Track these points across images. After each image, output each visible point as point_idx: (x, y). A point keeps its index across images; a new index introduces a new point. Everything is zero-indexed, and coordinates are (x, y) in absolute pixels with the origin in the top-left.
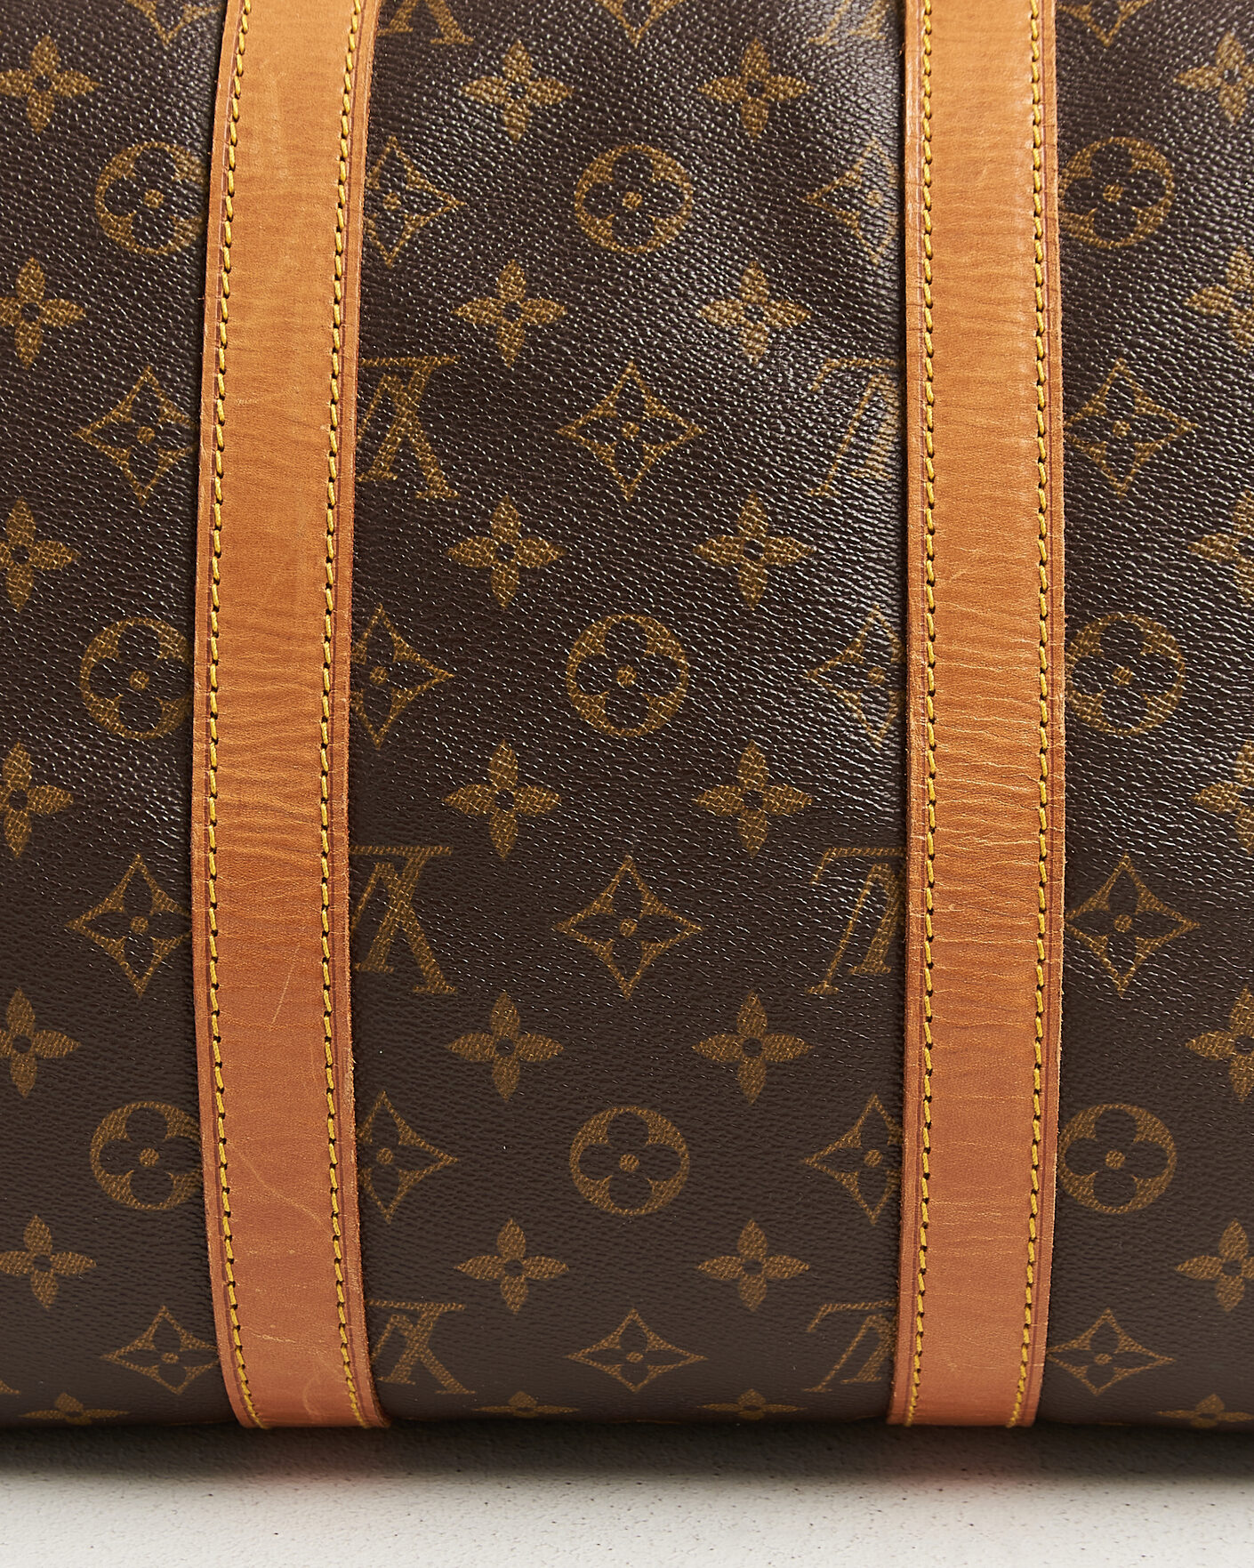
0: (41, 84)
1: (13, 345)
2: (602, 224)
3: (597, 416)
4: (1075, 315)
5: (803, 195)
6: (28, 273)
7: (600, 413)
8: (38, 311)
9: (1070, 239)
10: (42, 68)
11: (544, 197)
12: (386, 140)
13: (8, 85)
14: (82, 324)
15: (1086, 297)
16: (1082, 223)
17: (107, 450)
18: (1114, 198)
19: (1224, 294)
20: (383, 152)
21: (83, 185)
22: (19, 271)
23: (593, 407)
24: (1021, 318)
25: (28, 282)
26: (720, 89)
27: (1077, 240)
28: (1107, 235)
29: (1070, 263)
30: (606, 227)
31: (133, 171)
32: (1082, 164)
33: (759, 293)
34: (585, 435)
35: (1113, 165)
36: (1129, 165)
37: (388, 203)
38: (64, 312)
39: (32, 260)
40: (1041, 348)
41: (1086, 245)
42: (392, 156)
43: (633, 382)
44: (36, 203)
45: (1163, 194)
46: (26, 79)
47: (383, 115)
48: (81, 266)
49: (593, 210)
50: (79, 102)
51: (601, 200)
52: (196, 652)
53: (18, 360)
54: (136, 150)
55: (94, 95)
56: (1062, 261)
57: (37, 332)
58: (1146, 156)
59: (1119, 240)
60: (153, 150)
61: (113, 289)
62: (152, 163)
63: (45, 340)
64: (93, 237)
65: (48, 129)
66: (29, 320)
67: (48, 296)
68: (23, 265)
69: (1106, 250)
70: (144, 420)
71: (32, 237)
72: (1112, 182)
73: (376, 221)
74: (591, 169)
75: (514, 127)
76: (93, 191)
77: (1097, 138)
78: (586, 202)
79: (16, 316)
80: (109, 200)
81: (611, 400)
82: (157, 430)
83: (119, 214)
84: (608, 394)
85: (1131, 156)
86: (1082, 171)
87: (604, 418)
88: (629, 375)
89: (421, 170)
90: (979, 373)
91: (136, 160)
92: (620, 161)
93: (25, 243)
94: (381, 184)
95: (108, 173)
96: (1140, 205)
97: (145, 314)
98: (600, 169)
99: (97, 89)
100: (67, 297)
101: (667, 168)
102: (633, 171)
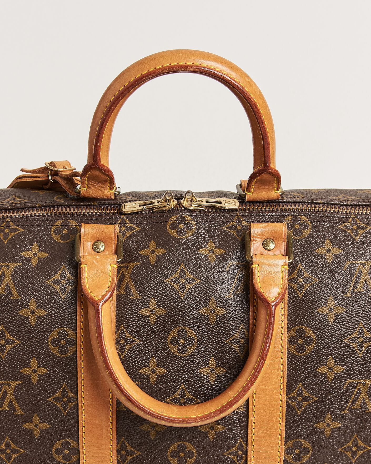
0: (33, 313)
1: (31, 379)
2: (175, 348)
3: (174, 397)
4: (290, 372)
5: (224, 340)
6: (33, 361)
7: (175, 396)
8: (36, 371)
9: (290, 352)
10: (32, 308)
11: (160, 340)
12: (120, 326)
13: (24, 313)
14: (47, 374)
15: (293, 367)
16: (293, 348)
17: (55, 403)
18: (301, 342)
19: (326, 368)
20: (120, 329)
21: (45, 339)
22: (31, 361)
23: (173, 395)
24: (277, 373)
25: (33, 364)
26: (204, 311)
27: (291, 352)
28: (298, 352)
29: (289, 358)
30: (176, 349)
31: (57, 336)
32: (293, 332)
33: (213, 365)
34: (171, 401)
35: (300, 333)
36: (305, 334)
37: (122, 342)
38: (42, 371)
39: (34, 358)
40: (282, 381)
41: (293, 354)
42: (122, 330)
43: (183, 389)
44: (33, 344)
45: (312, 343)
46: (28, 311)
47: (119, 319)
48: (46, 359)
49: (172, 344)
50: (42, 317)
51: (175, 341)
52: (80, 447)
53: (32, 382)
54: (58, 330)
55: (46, 315)
56: (287, 357)
57: (36, 376)
58: (309, 332)
59: (301, 354)
60: (62, 330)
61: (54, 365)
62: (62, 333)
63: (38, 378)
64: (48, 352)
65: (35, 325)
66: (34, 373)
67: (38, 367)
68: (31, 359)
69: (298, 356)
70: (64, 396)
71: (33, 352)
72: (300, 338)
73: (119, 346)
74: (172, 333)
75: (152, 321)
76: (48, 341)
77: (297, 325)
78: (170, 342)
79: (31, 372)
80: (52, 343)
81: (178, 393)
82: (68, 399)
83: (55, 347)
84: (177, 392)
85: (305, 332)
86: (293, 334)
87: (176, 397)
88: (182, 387)
89: (129, 333)
90: (266, 387)
91: (58, 333)
92: (179, 331)
93: (31, 354)
94: (120, 337)
95: (51, 336)
96: (307, 345)
97: (62, 370)
98: (174, 333)
99: (47, 314)
100: (43, 367)
101: (191, 333)
102: (182, 333)
